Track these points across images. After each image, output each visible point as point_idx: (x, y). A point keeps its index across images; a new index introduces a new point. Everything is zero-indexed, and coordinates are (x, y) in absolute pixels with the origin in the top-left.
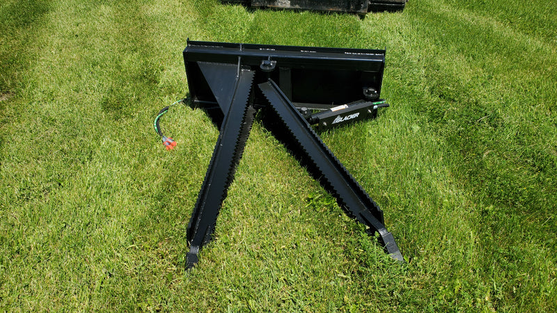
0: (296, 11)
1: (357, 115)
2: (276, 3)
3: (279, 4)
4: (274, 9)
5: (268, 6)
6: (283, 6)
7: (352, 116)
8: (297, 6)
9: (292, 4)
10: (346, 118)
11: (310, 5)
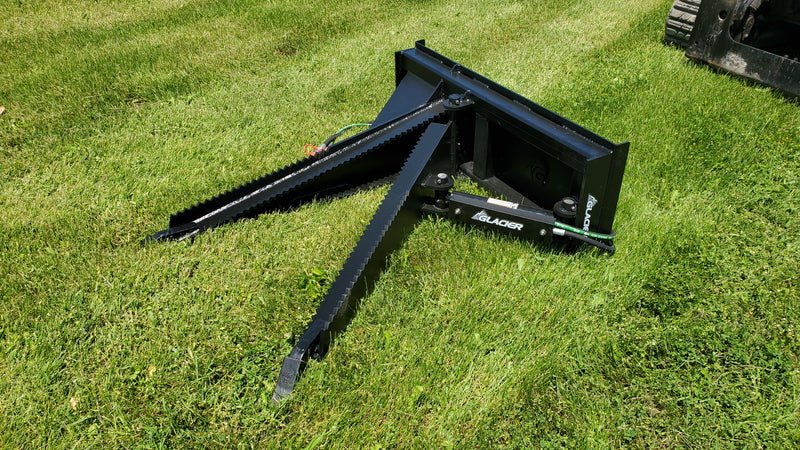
0: (751, 83)
1: (519, 226)
2: (723, 60)
3: (728, 64)
4: (715, 70)
5: (710, 61)
6: (733, 68)
7: (509, 224)
8: (756, 76)
9: (748, 69)
10: (496, 221)
11: (780, 79)
